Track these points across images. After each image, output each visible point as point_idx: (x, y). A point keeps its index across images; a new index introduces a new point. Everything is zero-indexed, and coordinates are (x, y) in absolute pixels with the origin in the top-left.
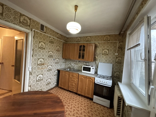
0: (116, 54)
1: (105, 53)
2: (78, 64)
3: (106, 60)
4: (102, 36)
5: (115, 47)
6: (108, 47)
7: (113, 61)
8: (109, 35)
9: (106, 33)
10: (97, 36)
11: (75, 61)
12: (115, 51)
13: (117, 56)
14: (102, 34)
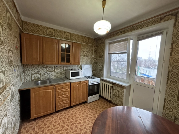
0: (93, 56)
1: (85, 55)
2: (54, 70)
3: (86, 62)
4: (82, 37)
5: (92, 50)
6: (87, 49)
7: (91, 62)
8: (88, 38)
9: (85, 34)
10: (77, 35)
11: (48, 66)
12: (92, 53)
13: (94, 58)
14: (82, 35)
